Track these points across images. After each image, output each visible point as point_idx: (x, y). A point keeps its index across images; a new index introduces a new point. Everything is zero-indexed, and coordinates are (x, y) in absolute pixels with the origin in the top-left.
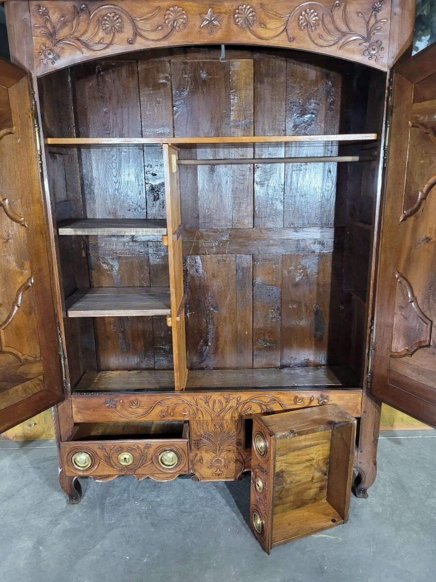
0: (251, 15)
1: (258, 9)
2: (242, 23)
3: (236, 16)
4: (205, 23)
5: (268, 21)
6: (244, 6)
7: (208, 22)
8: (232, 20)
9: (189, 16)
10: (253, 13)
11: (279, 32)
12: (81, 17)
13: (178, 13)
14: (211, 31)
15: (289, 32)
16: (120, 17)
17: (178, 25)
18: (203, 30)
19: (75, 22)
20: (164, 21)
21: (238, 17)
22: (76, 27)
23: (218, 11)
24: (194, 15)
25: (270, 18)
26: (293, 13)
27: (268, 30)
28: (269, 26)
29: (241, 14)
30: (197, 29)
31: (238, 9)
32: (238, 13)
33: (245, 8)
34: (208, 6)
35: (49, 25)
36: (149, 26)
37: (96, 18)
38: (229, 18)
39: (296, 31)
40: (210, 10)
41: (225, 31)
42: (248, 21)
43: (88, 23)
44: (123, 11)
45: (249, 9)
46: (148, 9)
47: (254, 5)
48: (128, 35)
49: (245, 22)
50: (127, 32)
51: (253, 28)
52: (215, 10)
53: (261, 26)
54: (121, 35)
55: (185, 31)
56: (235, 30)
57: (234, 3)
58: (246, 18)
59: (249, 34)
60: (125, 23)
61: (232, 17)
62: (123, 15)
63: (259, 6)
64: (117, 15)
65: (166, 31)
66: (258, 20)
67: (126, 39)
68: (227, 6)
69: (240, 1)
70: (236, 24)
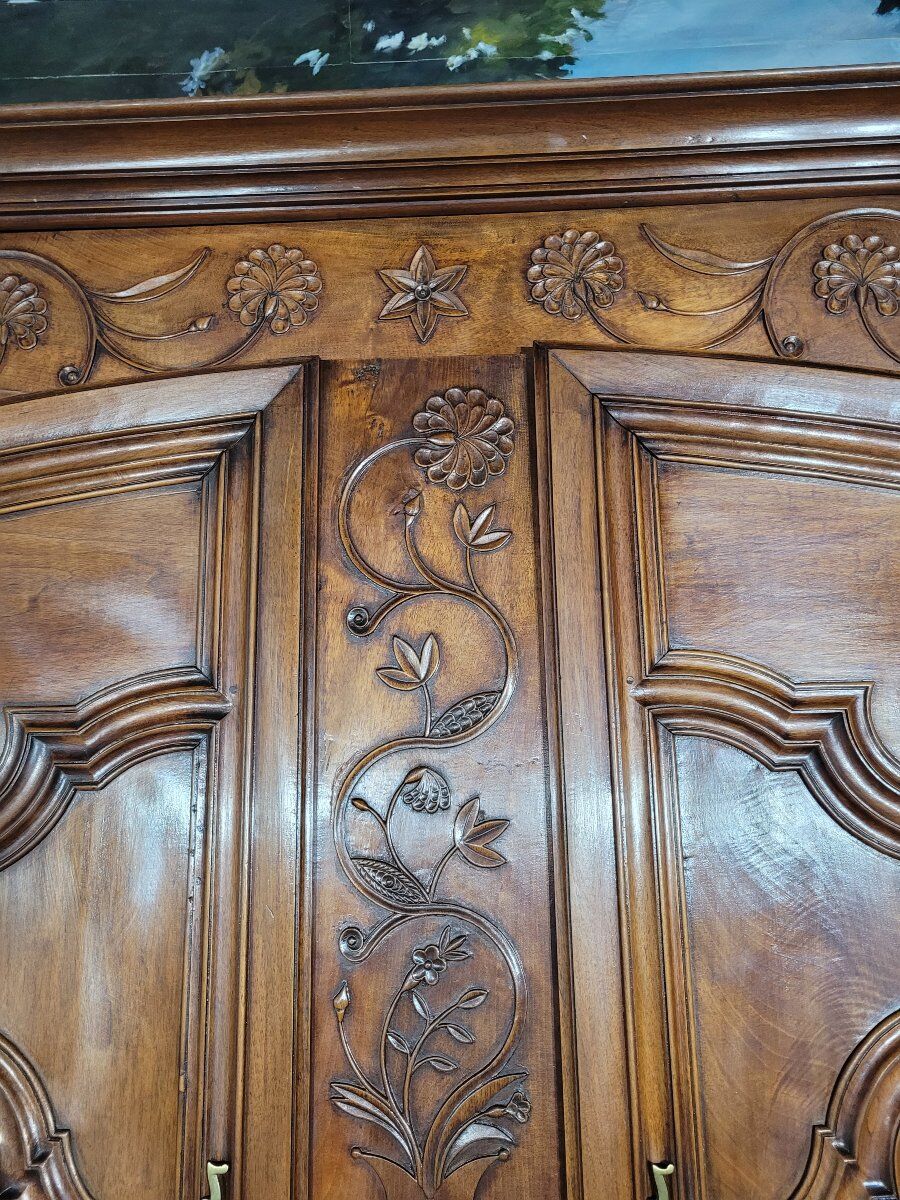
0: (599, 263)
1: (630, 243)
2: (562, 295)
3: (536, 268)
4: (399, 300)
5: (676, 284)
6: (568, 234)
7: (411, 297)
8: (516, 289)
9: (331, 277)
10: (610, 259)
11: (729, 325)
13: (286, 266)
14: (427, 329)
15: (777, 322)
16: (40, 288)
17: (282, 310)
18: (388, 328)
20: (223, 299)
21: (542, 275)
23: (456, 255)
24: (352, 275)
25: (684, 271)
26: (784, 251)
27: (677, 320)
28: (679, 303)
29: (556, 263)
30: (363, 322)
31: (542, 246)
32: (545, 260)
33: (573, 243)
34: (412, 242)
36: (158, 317)
38: (504, 278)
39: (806, 318)
40: (419, 254)
41: (485, 329)
42: (588, 287)
44: (52, 266)
45: (589, 244)
46: (158, 260)
47: (608, 229)
48: (66, 354)
49: (574, 291)
50: (61, 345)
51: (613, 314)
52: (441, 254)
53: (644, 303)
54: (36, 355)
55: (314, 332)
56: (533, 325)
57: (523, 225)
58: (578, 278)
59: (594, 335)
60: (55, 311)
61: (516, 274)
62: (52, 283)
63: (634, 234)
64: (23, 281)
65: (231, 335)
66: (631, 282)
67: (53, 369)
68: (494, 236)
69: (551, 221)
70: (534, 302)
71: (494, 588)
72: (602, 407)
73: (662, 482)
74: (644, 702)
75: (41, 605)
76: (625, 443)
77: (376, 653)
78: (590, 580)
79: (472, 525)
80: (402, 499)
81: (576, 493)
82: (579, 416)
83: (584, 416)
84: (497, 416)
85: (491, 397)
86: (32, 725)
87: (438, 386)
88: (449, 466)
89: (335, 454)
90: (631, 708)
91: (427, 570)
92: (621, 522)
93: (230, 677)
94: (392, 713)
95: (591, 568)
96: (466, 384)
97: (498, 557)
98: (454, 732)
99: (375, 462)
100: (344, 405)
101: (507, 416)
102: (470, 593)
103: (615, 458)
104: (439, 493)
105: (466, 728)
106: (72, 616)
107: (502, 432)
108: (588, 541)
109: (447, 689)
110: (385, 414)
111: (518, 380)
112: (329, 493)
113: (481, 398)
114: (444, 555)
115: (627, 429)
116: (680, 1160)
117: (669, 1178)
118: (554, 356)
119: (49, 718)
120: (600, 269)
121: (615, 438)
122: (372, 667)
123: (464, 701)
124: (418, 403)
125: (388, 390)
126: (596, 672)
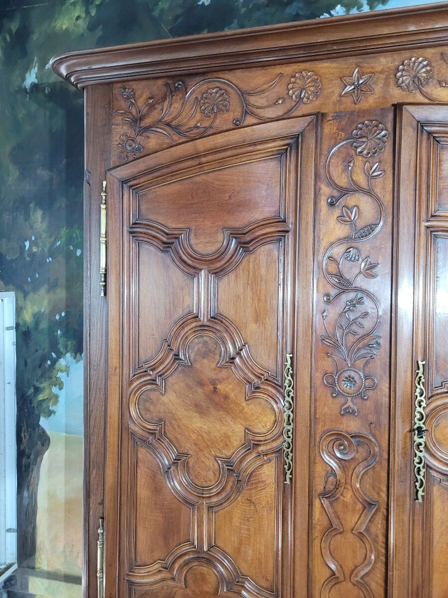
0: (424, 70)
1: (437, 61)
2: (409, 83)
3: (399, 74)
4: (349, 88)
6: (413, 59)
7: (353, 87)
8: (392, 81)
9: (325, 81)
10: (428, 68)
12: (174, 97)
13: (308, 78)
14: (358, 99)
16: (226, 92)
17: (306, 95)
18: (344, 99)
19: (166, 104)
20: (287, 92)
21: (402, 76)
22: (167, 110)
23: (370, 70)
24: (332, 80)
29: (408, 70)
30: (335, 98)
31: (403, 64)
32: (403, 70)
33: (414, 62)
34: (354, 66)
35: (134, 111)
36: (265, 100)
37: (194, 96)
38: (387, 79)
40: (357, 70)
41: (379, 98)
42: (419, 79)
43: (183, 104)
44: (230, 83)
45: (421, 63)
46: (265, 79)
47: (429, 56)
48: (235, 115)
49: (413, 81)
50: (234, 111)
51: (427, 89)
52: (364, 70)
53: (440, 84)
54: (226, 115)
55: (318, 103)
56: (397, 95)
57: (396, 56)
58: (415, 76)
59: (421, 99)
60: (231, 100)
61: (392, 76)
62: (229, 89)
63: (439, 57)
64: (221, 89)
65: (289, 104)
66: (435, 77)
67: (231, 120)
68: (384, 62)
69: (407, 54)
70: (399, 86)
71: (378, 191)
72: (421, 125)
73: (441, 152)
74: (428, 227)
75: (232, 198)
76: (428, 139)
77: (337, 212)
78: (412, 187)
79: (371, 169)
80: (348, 161)
81: (409, 157)
82: (412, 130)
83: (414, 130)
84: (382, 130)
85: (380, 123)
86: (232, 234)
87: (361, 120)
88: (364, 149)
89: (325, 147)
90: (423, 229)
91: (356, 184)
92: (424, 166)
93: (291, 220)
94: (341, 231)
95: (413, 183)
96: (371, 119)
97: (379, 180)
98: (362, 237)
99: (339, 149)
100: (329, 128)
101: (386, 130)
102: (369, 192)
103: (424, 145)
104: (360, 158)
105: (366, 236)
106: (241, 201)
107: (384, 136)
108: (412, 173)
109: (360, 224)
110: (342, 131)
111: (391, 116)
112: (323, 160)
113: (377, 124)
114: (361, 180)
115: (430, 133)
116: (427, 360)
117: (423, 365)
118: (405, 108)
119: (236, 232)
120: (424, 72)
121: (425, 136)
122: (336, 217)
123: (365, 227)
124: (354, 127)
125: (344, 123)
126: (412, 218)
